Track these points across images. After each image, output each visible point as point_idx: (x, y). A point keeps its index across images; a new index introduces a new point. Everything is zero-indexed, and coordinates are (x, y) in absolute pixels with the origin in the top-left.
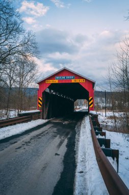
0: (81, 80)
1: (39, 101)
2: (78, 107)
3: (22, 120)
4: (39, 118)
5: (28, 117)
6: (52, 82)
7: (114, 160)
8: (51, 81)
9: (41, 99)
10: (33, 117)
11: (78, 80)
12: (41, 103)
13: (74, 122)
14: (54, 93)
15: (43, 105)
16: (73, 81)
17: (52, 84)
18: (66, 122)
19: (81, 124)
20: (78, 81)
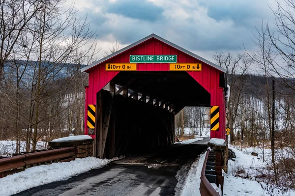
0: (192, 65)
1: (89, 114)
2: (187, 131)
3: (60, 156)
4: (90, 155)
5: (70, 151)
6: (121, 69)
7: (218, 186)
8: (119, 67)
9: (94, 109)
10: (79, 151)
11: (186, 65)
12: (94, 119)
13: (173, 165)
14: (122, 93)
15: (97, 124)
16: (173, 68)
17: (121, 72)
18: (155, 166)
19: (189, 168)
20: (184, 67)
